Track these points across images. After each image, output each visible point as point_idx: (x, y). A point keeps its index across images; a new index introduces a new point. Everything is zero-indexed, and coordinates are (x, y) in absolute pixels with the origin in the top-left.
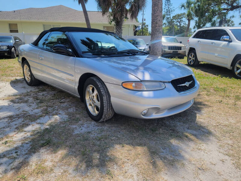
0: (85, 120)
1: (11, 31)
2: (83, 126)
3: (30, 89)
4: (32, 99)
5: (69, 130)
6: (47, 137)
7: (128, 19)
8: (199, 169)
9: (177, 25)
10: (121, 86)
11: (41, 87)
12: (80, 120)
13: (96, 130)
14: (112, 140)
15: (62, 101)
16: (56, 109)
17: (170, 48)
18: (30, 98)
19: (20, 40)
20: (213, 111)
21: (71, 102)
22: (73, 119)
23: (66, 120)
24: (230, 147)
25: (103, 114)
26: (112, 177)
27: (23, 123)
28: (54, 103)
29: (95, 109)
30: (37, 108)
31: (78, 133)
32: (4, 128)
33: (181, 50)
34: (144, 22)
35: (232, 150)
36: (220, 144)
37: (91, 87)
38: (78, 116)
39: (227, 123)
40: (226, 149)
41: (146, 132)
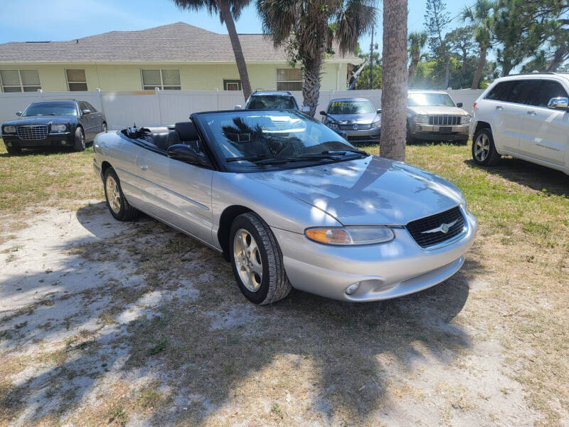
0: (233, 301)
1: (73, 87)
2: (229, 314)
3: (120, 228)
4: (125, 251)
5: (201, 321)
6: (158, 336)
7: (333, 53)
8: (453, 406)
9: (457, 54)
10: (303, 236)
11: (141, 224)
12: (222, 300)
13: (255, 321)
14: (285, 344)
15: (187, 256)
16: (174, 274)
17: (434, 119)
18: (121, 251)
19: (93, 110)
20: (508, 281)
21: (204, 260)
22: (208, 299)
23: (194, 300)
24: (527, 364)
25: (268, 289)
26: (282, 418)
27: (113, 305)
28: (169, 263)
29: (254, 279)
30: (137, 273)
31: (219, 328)
32: (76, 315)
33: (459, 123)
34: (375, 51)
35: (530, 370)
36: (507, 356)
37: (245, 233)
38: (219, 291)
39: (534, 309)
40: (519, 366)
41: (355, 328)
